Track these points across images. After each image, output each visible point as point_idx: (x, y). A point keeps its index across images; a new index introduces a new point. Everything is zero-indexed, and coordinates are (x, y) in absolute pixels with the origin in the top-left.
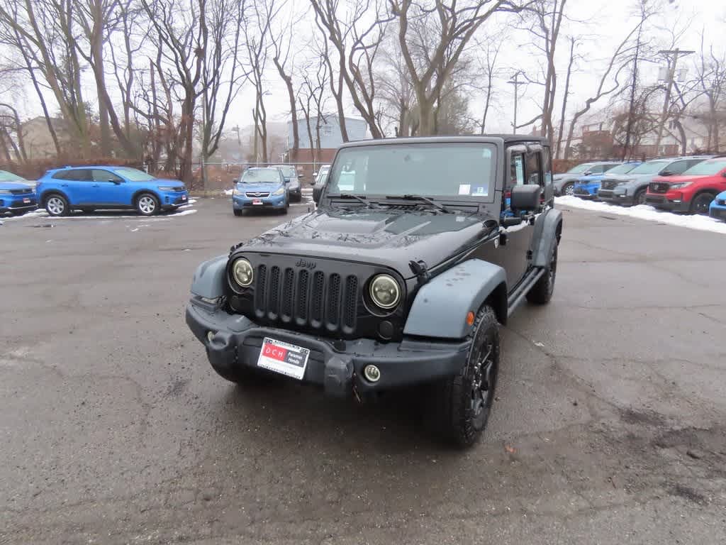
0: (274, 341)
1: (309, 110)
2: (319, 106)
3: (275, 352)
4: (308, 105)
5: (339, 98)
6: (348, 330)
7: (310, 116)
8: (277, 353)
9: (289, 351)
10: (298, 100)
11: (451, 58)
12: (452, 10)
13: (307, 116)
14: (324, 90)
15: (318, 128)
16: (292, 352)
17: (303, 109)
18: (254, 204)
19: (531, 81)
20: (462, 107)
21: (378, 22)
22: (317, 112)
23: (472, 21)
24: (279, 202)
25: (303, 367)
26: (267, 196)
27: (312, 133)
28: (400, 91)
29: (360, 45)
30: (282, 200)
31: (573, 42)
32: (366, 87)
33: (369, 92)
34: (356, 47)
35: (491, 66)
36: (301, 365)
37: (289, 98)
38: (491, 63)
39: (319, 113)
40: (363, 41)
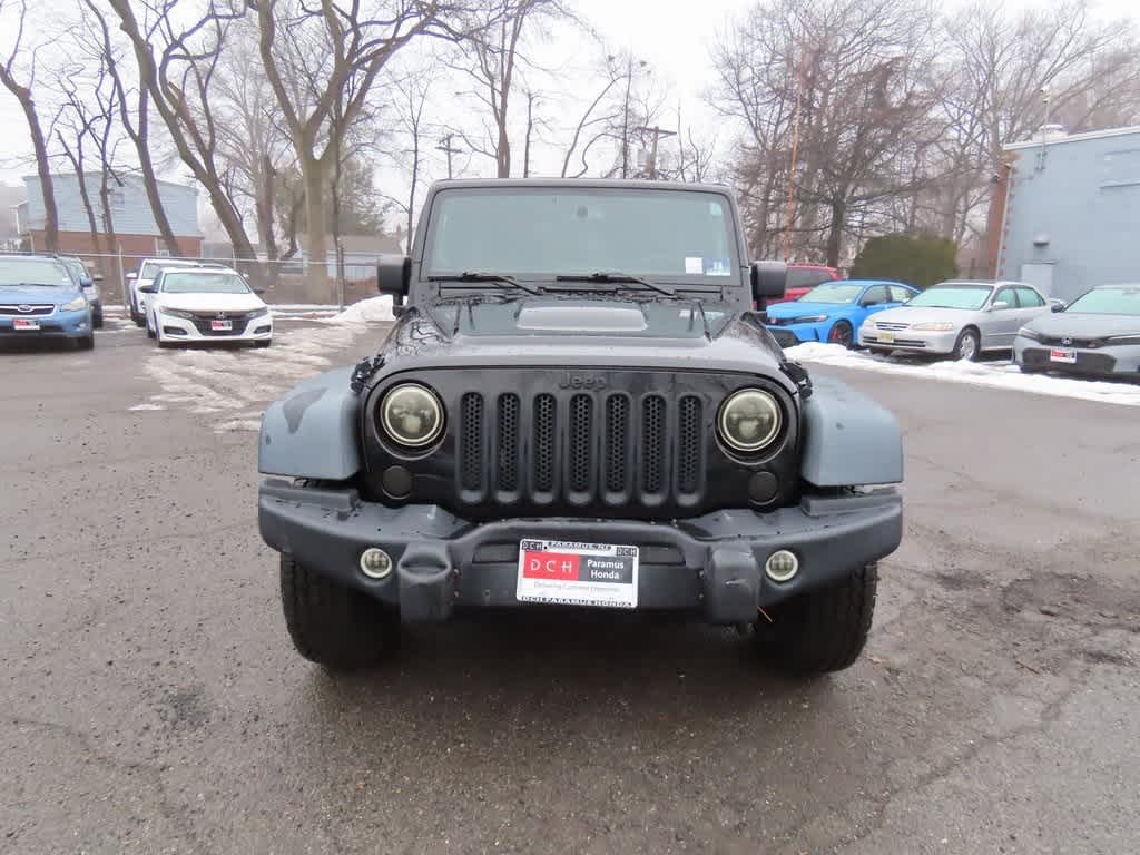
0: (545, 543)
1: (81, 157)
2: (103, 151)
3: (551, 566)
4: (79, 147)
5: (141, 141)
6: (687, 500)
7: (85, 170)
8: (557, 568)
9: (585, 558)
10: (55, 135)
11: (355, 96)
12: (352, 19)
13: (79, 168)
14: (113, 123)
15: (104, 192)
16: (593, 558)
17: (68, 154)
18: (17, 327)
19: (476, 150)
20: (364, 181)
21: (212, 15)
22: (101, 163)
23: (387, 42)
24: (77, 325)
25: (631, 582)
26: (49, 311)
27: (92, 203)
28: (248, 145)
29: (178, 51)
30: (84, 320)
31: (531, 100)
32: (199, 128)
33: (206, 139)
34: (172, 53)
35: (416, 119)
36: (627, 579)
37: (28, 130)
38: (416, 114)
39: (106, 165)
40: (187, 42)
